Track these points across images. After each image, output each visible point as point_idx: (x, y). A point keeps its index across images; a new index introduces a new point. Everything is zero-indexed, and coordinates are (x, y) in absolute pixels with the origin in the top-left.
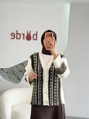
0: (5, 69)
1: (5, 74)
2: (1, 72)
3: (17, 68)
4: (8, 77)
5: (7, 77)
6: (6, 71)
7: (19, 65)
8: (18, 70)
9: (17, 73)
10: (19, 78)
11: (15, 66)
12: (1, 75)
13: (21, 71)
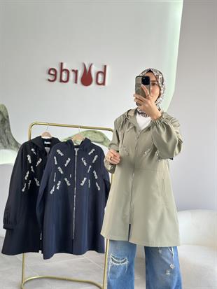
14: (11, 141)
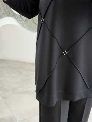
2: (20, 20)
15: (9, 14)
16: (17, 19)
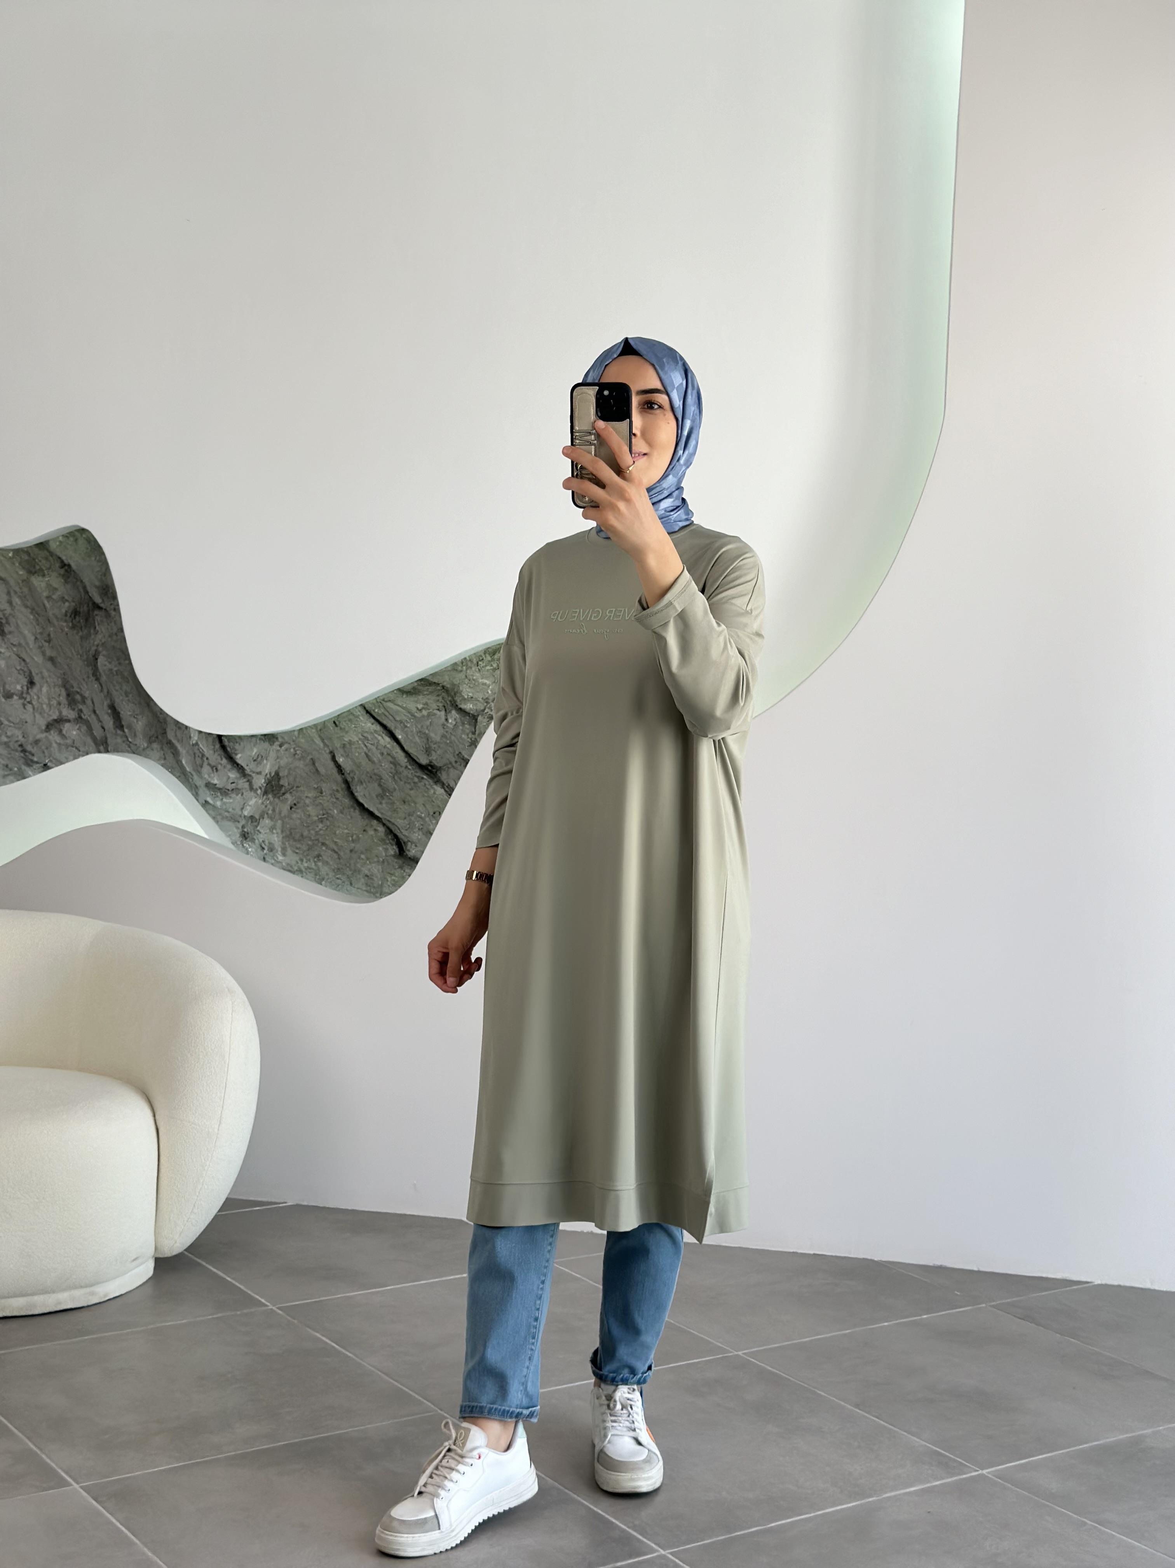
0: (255, 750)
1: (253, 803)
2: (215, 781)
3: (386, 740)
4: (291, 836)
5: (276, 839)
6: (268, 768)
7: (412, 703)
8: (395, 763)
9: (384, 793)
10: (412, 852)
11: (366, 709)
12: (218, 816)
13: (431, 771)
14: (126, 710)
15: (109, 722)
16: (184, 777)
